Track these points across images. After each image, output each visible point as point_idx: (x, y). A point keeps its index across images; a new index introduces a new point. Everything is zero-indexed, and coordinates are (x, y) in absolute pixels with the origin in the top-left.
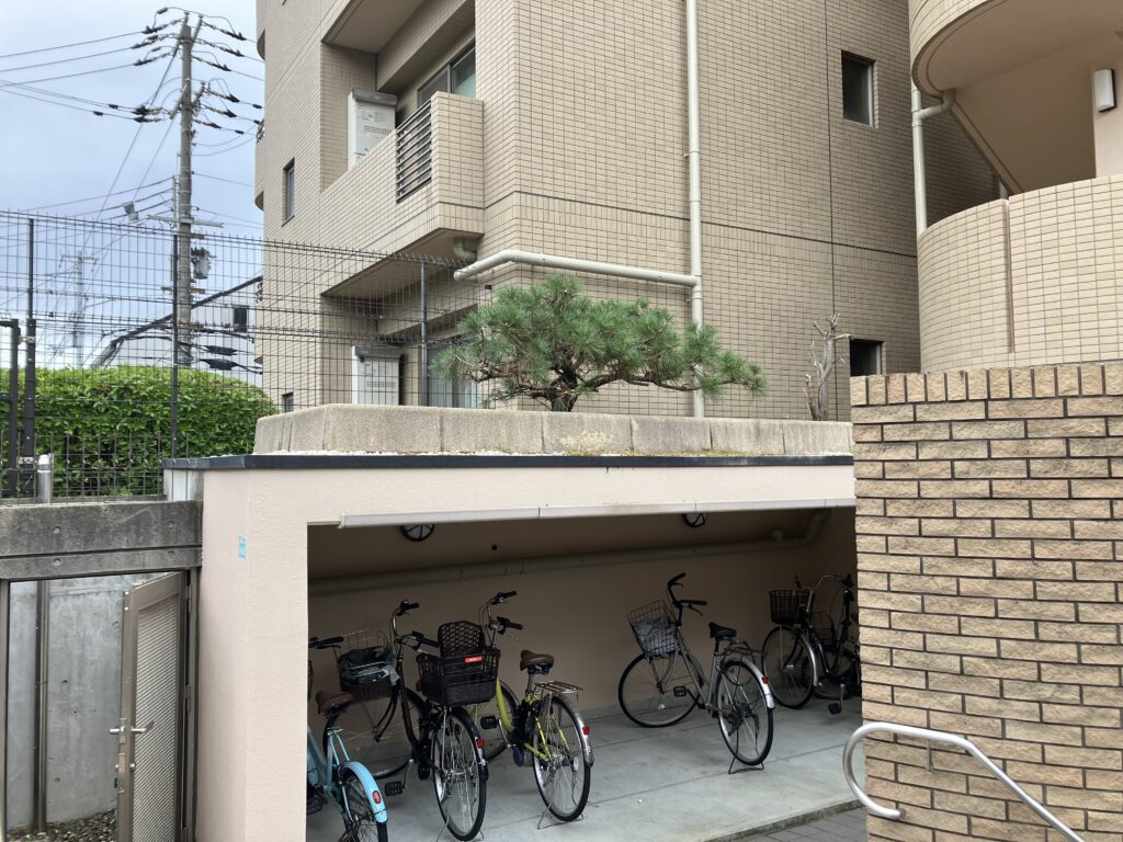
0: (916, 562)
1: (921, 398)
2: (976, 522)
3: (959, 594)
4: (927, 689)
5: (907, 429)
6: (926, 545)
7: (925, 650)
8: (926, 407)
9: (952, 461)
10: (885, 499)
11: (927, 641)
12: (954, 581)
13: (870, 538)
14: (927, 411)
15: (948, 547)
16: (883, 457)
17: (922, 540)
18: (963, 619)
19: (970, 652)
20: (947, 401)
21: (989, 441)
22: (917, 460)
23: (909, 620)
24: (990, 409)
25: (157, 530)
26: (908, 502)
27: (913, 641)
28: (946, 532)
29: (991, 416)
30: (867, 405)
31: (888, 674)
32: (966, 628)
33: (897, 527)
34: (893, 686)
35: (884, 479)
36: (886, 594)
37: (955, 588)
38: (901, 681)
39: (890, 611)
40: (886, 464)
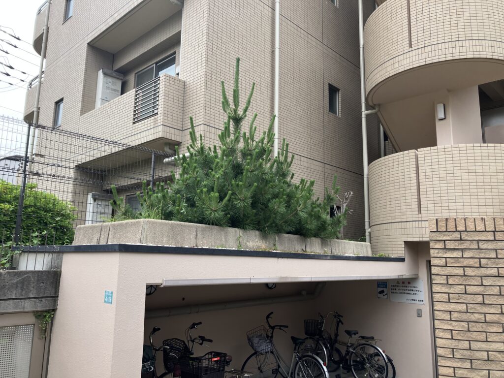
0: (464, 307)
1: (464, 229)
2: (492, 287)
3: (486, 322)
4: (472, 368)
5: (457, 243)
6: (469, 298)
7: (470, 349)
8: (466, 233)
9: (480, 258)
10: (447, 276)
11: (471, 345)
12: (483, 316)
13: (440, 294)
14: (467, 235)
15: (479, 299)
16: (445, 256)
17: (466, 296)
18: (488, 334)
19: (492, 350)
20: (476, 231)
21: (496, 250)
22: (463, 258)
23: (462, 335)
24: (496, 235)
25: (33, 287)
26: (459, 277)
27: (464, 345)
28: (478, 292)
29: (497, 238)
30: (437, 231)
31: (452, 361)
32: (490, 338)
33: (454, 289)
34: (454, 368)
35: (446, 266)
36: (450, 322)
37: (484, 319)
38: (459, 365)
39: (452, 330)
40: (447, 259)
